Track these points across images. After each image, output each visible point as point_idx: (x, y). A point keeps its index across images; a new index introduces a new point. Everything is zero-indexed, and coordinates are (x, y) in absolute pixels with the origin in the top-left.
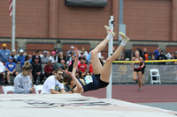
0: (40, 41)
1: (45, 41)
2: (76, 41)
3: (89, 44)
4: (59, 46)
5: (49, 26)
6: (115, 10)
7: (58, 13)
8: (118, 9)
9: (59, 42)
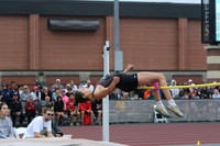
0: (19, 73)
1: (25, 73)
2: (63, 73)
3: (78, 76)
4: (41, 79)
5: (29, 57)
6: (109, 33)
7: (40, 39)
8: (113, 32)
9: (41, 75)
